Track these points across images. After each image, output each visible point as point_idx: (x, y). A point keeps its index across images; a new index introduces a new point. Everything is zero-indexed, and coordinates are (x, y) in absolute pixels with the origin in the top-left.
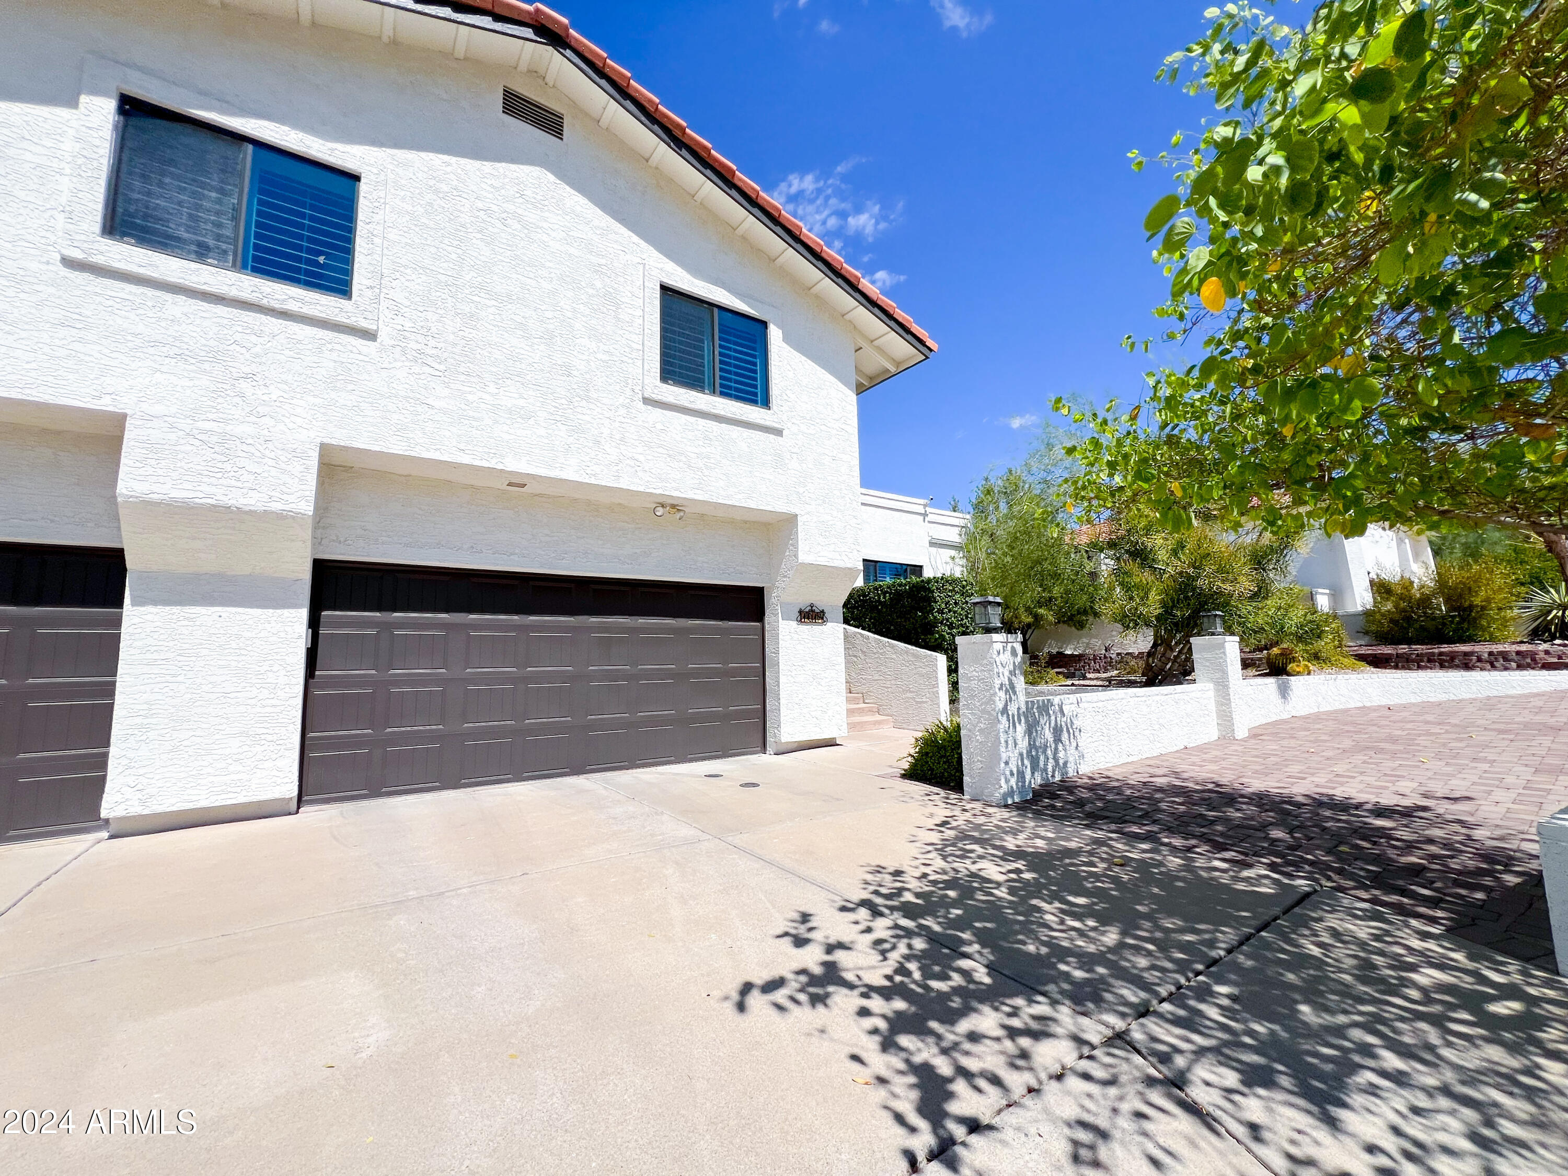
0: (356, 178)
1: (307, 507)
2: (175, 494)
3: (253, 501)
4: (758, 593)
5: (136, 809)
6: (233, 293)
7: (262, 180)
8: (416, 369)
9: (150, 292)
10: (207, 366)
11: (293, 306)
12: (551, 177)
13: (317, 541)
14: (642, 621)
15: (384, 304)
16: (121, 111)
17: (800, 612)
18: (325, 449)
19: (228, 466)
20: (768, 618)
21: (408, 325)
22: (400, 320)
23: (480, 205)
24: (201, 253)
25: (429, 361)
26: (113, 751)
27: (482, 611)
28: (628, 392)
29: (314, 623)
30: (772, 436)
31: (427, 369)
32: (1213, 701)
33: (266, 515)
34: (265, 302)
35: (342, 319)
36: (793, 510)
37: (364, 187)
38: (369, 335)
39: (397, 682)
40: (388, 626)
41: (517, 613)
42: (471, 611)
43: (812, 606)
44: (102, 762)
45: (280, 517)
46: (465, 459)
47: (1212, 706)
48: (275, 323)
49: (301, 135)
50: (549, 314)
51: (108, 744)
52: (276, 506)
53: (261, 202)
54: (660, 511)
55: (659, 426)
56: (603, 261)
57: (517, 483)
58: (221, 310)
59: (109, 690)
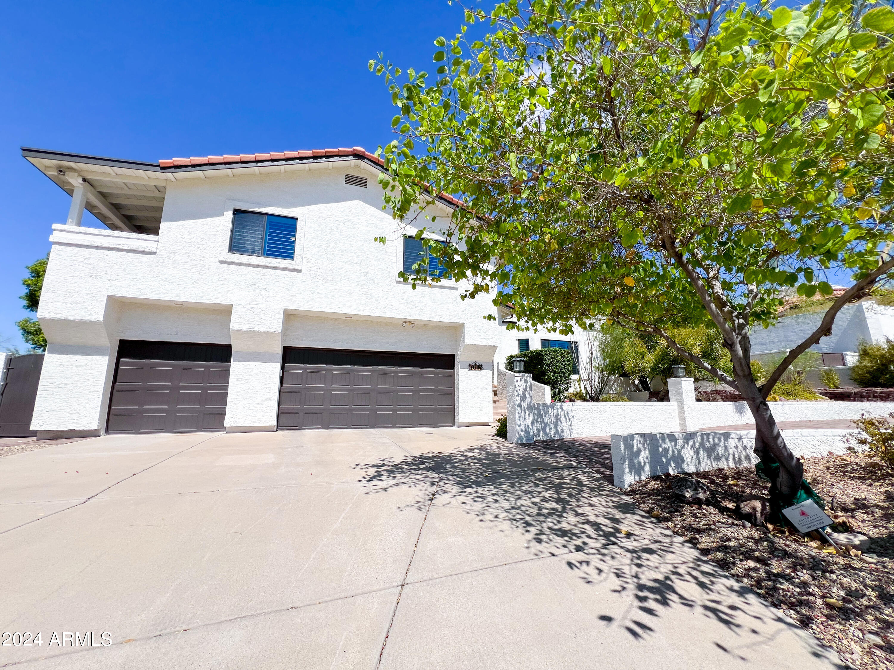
0: (296, 219)
1: (280, 330)
2: (244, 328)
3: (264, 329)
4: (452, 357)
5: (233, 425)
6: (261, 264)
7: (270, 225)
8: (314, 280)
9: (240, 267)
10: (253, 287)
11: (277, 265)
12: (362, 203)
13: (283, 340)
14: (399, 368)
15: (304, 259)
16: (234, 214)
17: (470, 365)
18: (285, 310)
19: (258, 318)
20: (456, 368)
21: (311, 265)
22: (309, 264)
23: (336, 219)
24: (253, 252)
25: (318, 277)
26: (228, 407)
27: (338, 364)
28: (390, 279)
29: (283, 368)
30: (453, 291)
31: (317, 280)
32: (677, 411)
33: (267, 333)
34: (269, 265)
35: (291, 267)
36: (462, 321)
37: (299, 222)
38: (299, 271)
39: (308, 389)
40: (306, 369)
41: (350, 365)
42: (334, 364)
43: (475, 362)
44: (224, 410)
45: (272, 333)
46: (329, 310)
47: (677, 414)
48: (272, 271)
49: (280, 209)
50: (360, 254)
51: (225, 404)
52: (271, 330)
53: (270, 232)
54: (404, 324)
55: (402, 291)
56: (381, 231)
57: (349, 317)
58: (258, 269)
59: (226, 388)
